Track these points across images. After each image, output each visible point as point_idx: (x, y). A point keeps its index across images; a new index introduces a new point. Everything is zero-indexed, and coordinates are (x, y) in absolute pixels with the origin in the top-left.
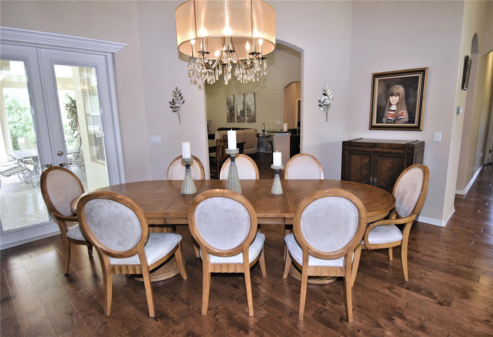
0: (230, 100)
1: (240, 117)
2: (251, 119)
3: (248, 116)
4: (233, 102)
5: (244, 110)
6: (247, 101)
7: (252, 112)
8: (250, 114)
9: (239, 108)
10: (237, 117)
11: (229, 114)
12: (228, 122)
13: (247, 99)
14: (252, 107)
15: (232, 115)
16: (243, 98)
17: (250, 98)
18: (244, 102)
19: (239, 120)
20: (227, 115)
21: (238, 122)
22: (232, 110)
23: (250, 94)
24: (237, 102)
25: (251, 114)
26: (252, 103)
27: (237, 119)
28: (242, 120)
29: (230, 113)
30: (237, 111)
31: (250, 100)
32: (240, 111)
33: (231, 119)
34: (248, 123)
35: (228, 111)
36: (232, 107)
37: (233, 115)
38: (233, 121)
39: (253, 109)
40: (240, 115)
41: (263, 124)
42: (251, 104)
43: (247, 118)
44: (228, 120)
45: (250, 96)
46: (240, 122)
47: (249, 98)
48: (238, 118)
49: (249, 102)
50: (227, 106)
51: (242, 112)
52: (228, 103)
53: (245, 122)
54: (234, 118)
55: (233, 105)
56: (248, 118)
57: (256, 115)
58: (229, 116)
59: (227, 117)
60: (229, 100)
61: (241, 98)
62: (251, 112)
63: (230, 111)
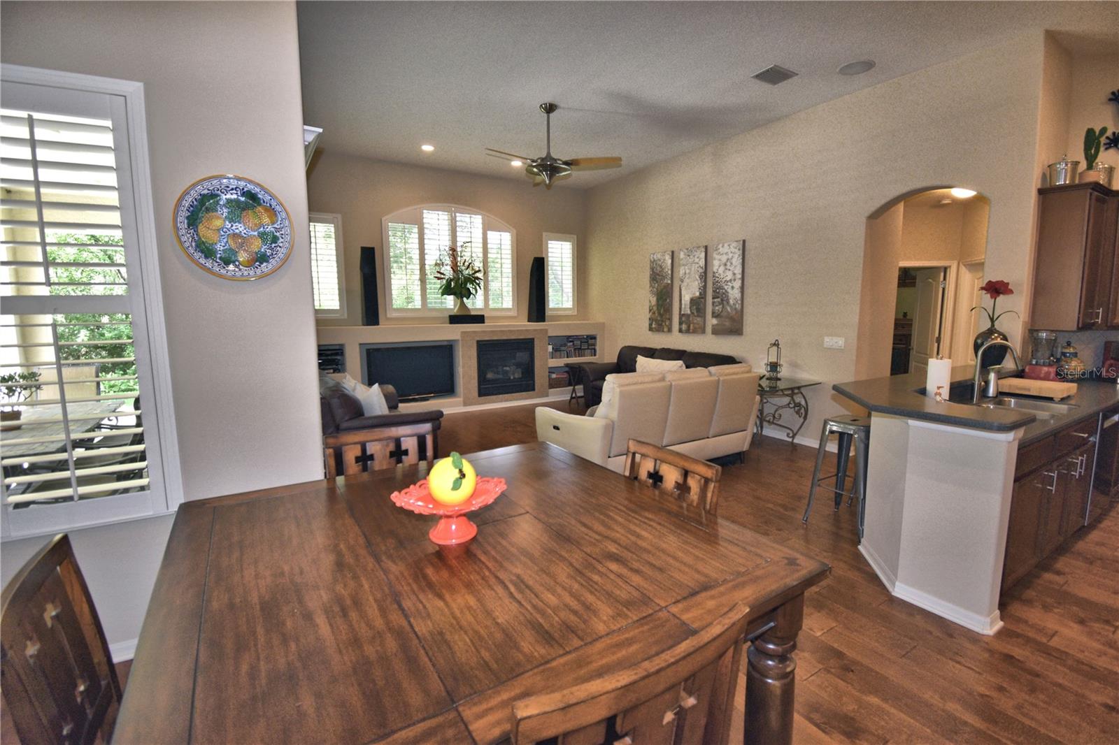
0: (661, 267)
1: (688, 316)
2: (727, 324)
3: (715, 315)
4: (670, 272)
5: (703, 295)
6: (715, 270)
7: (731, 302)
8: (723, 307)
9: (688, 291)
10: (680, 318)
11: (655, 308)
12: (651, 329)
13: (716, 263)
14: (733, 288)
15: (664, 311)
16: (704, 260)
17: (728, 259)
18: (705, 272)
19: (684, 327)
20: (650, 311)
21: (680, 331)
22: (664, 296)
23: (726, 245)
24: (682, 272)
25: (729, 309)
26: (734, 274)
27: (681, 323)
28: (697, 326)
29: (658, 305)
30: (681, 300)
31: (725, 265)
32: (692, 300)
33: (662, 321)
34: (714, 336)
35: (654, 300)
36: (665, 287)
37: (668, 310)
38: (666, 329)
39: (734, 294)
40: (689, 312)
41: (774, 344)
42: (728, 279)
43: (711, 322)
44: (651, 325)
45: (727, 253)
46: (688, 331)
47: (724, 258)
48: (683, 319)
49: (721, 269)
50: (651, 286)
51: (698, 304)
52: (656, 276)
53: (703, 331)
54: (670, 319)
55: (669, 282)
56: (715, 321)
57: (745, 311)
58: (654, 313)
59: (648, 316)
60: (658, 268)
61: (697, 260)
62: (728, 303)
63: (658, 300)
